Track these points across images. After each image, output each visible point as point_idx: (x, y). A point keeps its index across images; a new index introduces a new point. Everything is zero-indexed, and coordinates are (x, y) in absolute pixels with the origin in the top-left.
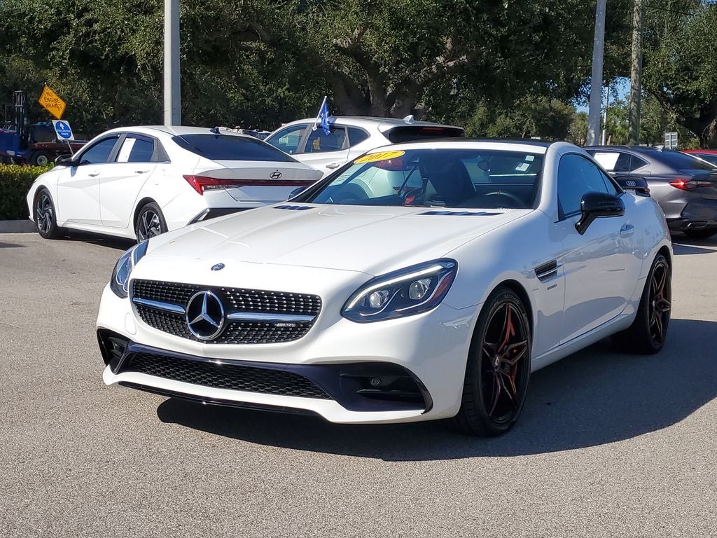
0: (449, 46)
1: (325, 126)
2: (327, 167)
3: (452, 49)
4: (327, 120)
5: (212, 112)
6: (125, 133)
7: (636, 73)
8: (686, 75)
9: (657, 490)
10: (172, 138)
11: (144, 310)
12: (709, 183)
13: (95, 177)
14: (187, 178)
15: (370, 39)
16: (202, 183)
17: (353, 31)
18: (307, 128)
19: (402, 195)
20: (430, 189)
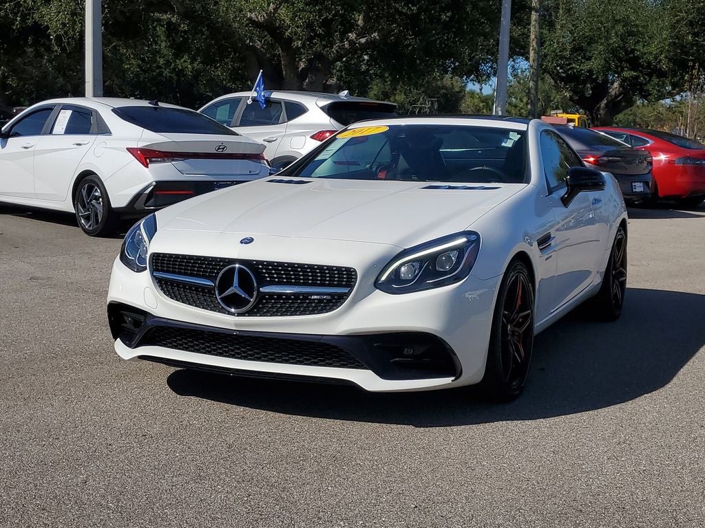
0: (360, 22)
1: (261, 100)
2: (264, 140)
3: (364, 26)
4: (262, 94)
5: (108, 83)
6: (60, 104)
7: (534, 53)
8: (579, 55)
9: (680, 448)
10: (112, 110)
11: (166, 283)
12: (619, 159)
13: (29, 149)
14: (130, 150)
15: (284, 13)
16: (146, 156)
17: (269, 5)
18: (242, 101)
19: (374, 169)
20: (403, 163)
